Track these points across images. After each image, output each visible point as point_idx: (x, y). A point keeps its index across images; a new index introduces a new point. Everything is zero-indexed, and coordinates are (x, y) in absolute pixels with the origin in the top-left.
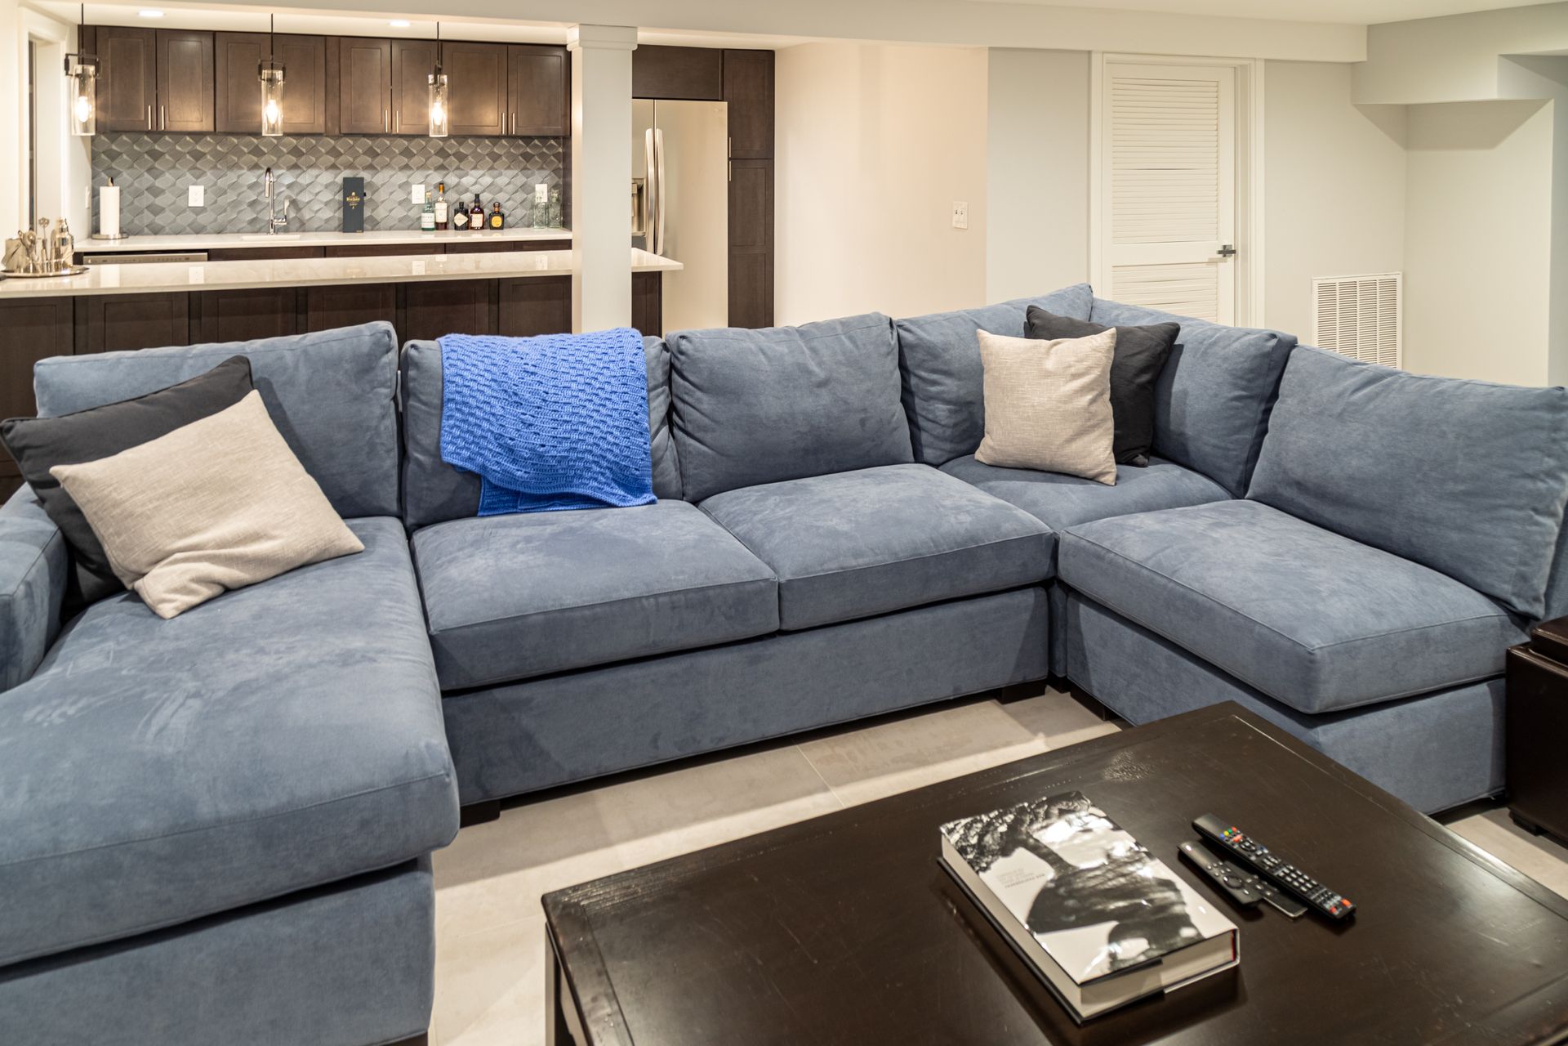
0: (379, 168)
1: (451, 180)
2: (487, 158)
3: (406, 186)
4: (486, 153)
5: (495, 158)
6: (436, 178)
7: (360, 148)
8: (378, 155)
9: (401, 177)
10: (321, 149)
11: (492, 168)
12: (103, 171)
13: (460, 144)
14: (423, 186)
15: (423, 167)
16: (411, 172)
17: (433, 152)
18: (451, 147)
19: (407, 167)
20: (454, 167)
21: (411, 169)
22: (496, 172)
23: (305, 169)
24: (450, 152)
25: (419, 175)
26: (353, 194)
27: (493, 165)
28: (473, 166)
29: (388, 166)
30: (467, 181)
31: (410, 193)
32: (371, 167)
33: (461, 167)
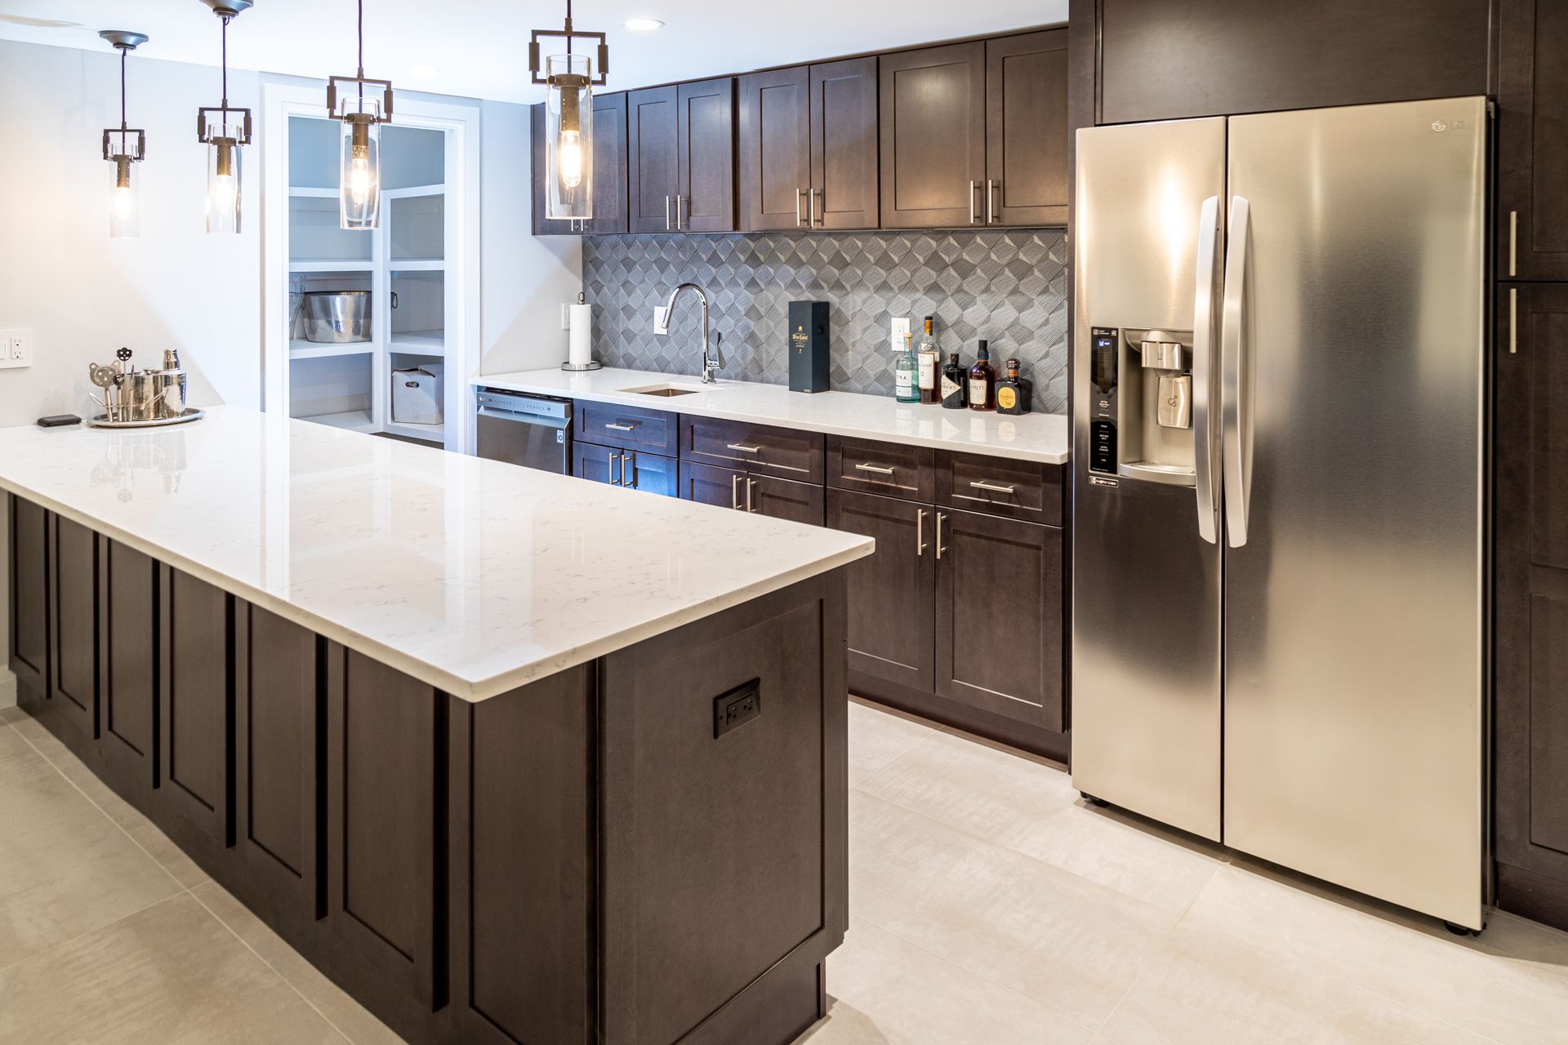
0: (848, 287)
1: (950, 311)
2: (1007, 272)
3: (883, 318)
4: (1005, 262)
5: (1022, 271)
6: (928, 305)
7: (825, 253)
8: (847, 264)
9: (878, 302)
10: (779, 255)
11: (1015, 291)
12: (590, 285)
13: (963, 245)
14: (908, 320)
15: (908, 287)
16: (891, 294)
17: (921, 259)
18: (949, 250)
19: (884, 287)
20: (954, 287)
21: (891, 289)
22: (1021, 300)
23: (763, 287)
24: (946, 259)
25: (904, 300)
26: (800, 328)
27: (1018, 285)
28: (983, 287)
29: (859, 284)
30: (975, 314)
31: (889, 332)
32: (838, 286)
33: (965, 288)
